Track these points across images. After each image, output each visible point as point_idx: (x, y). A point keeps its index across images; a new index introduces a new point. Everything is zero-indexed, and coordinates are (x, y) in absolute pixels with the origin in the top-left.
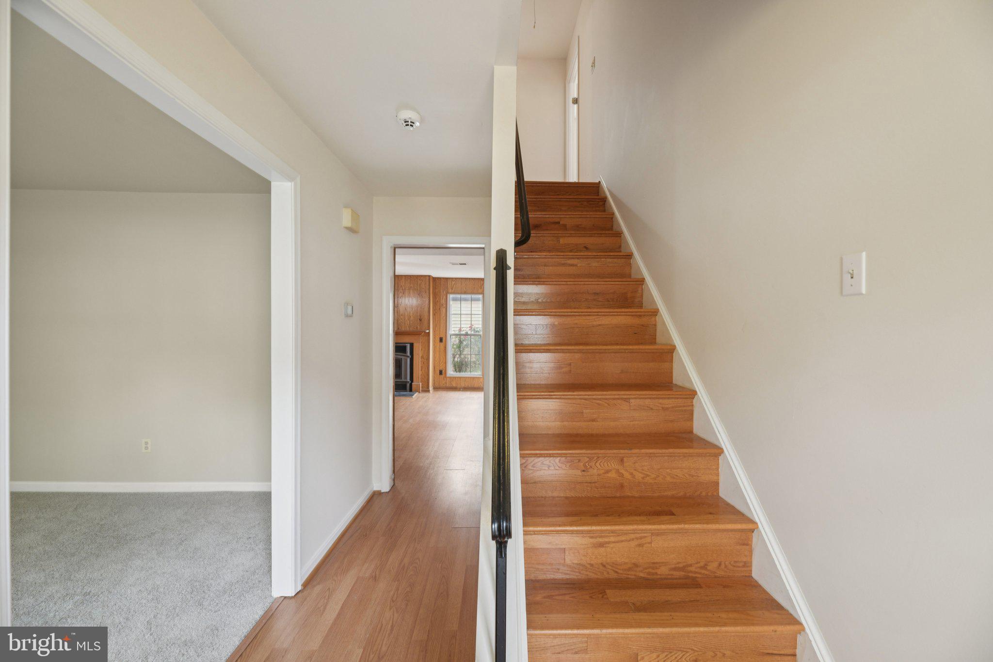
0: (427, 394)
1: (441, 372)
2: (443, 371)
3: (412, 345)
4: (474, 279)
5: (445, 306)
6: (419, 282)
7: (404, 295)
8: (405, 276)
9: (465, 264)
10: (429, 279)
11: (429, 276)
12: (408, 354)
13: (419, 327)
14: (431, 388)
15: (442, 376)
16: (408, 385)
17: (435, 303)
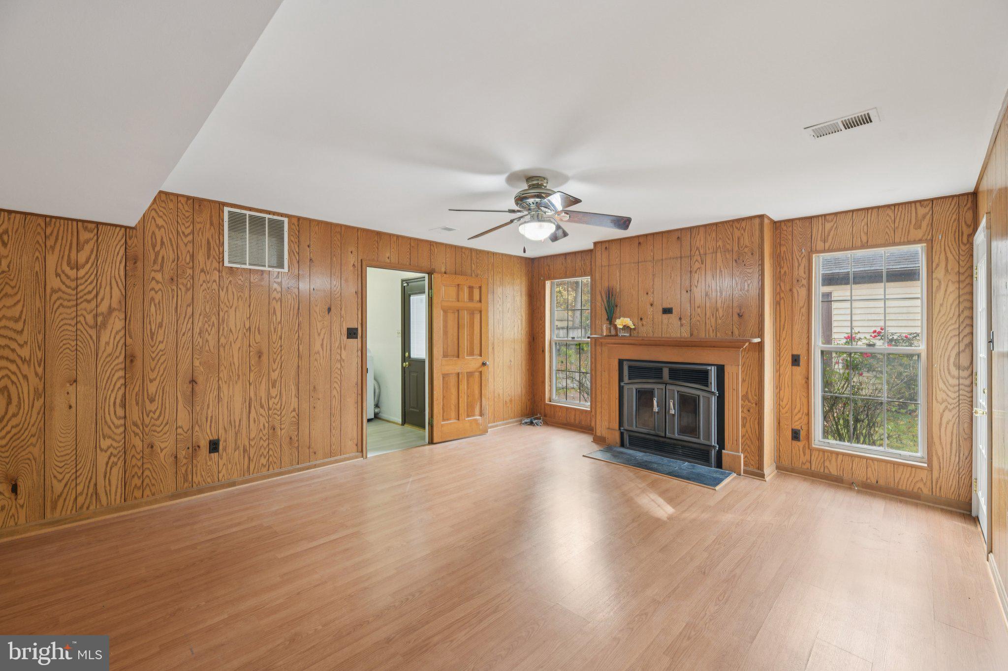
0: (757, 482)
1: (796, 435)
2: (803, 434)
3: (721, 369)
4: (895, 205)
5: (805, 282)
6: (737, 233)
7: (703, 266)
8: (705, 226)
9: (866, 119)
10: (762, 225)
11: (761, 217)
12: (713, 387)
13: (736, 332)
14: (769, 469)
15: (800, 444)
16: (713, 453)
17: (778, 278)
